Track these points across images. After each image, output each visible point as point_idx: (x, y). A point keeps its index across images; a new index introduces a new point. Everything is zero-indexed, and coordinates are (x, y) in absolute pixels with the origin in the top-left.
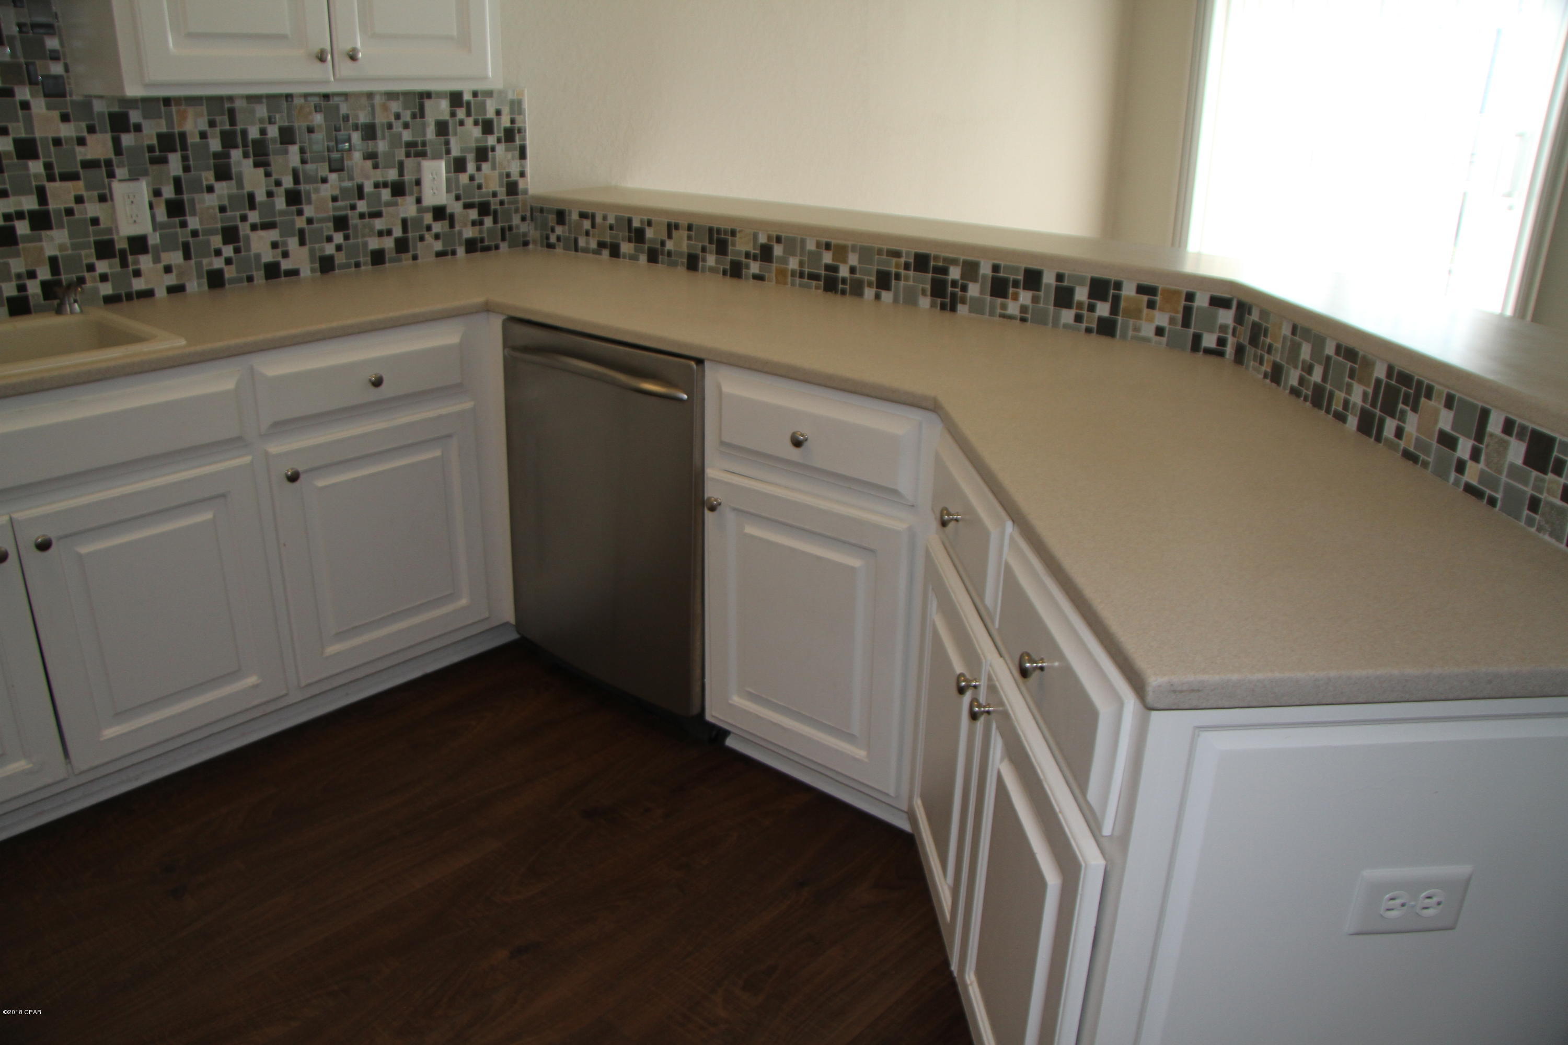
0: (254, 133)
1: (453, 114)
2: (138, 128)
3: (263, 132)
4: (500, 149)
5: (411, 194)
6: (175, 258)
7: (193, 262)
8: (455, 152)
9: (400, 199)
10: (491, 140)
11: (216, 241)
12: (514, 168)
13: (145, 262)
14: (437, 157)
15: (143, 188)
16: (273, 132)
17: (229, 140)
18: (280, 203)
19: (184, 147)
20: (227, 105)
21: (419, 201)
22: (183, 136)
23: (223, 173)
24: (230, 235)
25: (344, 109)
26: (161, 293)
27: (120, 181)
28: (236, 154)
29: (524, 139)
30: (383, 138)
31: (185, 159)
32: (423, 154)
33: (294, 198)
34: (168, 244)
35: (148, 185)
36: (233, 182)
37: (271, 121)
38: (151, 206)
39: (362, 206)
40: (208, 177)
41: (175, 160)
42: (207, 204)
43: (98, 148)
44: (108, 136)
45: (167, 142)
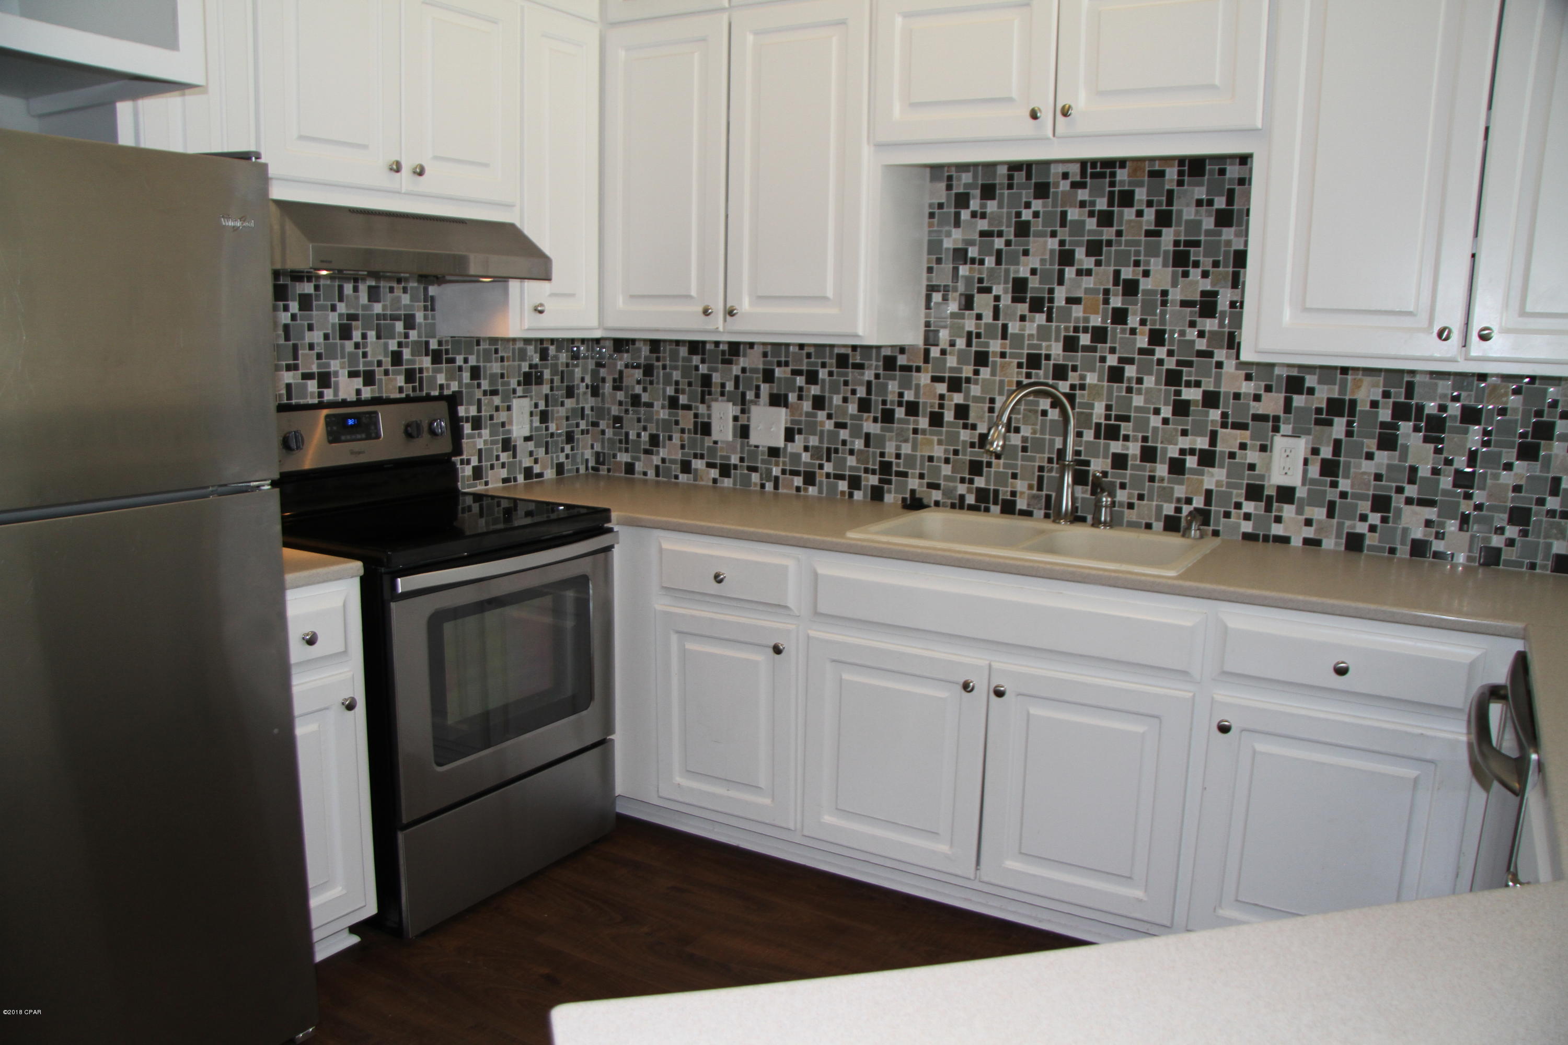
0: (1431, 407)
2: (1311, 391)
3: (1442, 408)
6: (1319, 513)
7: (1335, 521)
11: (1365, 506)
13: (1288, 511)
15: (1301, 446)
16: (1455, 409)
17: (1401, 412)
18: (1446, 482)
19: (1352, 413)
20: (1407, 378)
22: (1353, 403)
23: (1388, 442)
24: (1381, 504)
26: (1297, 542)
27: (1283, 436)
28: (1405, 427)
31: (1349, 424)
33: (1463, 481)
34: (1314, 499)
35: (1306, 443)
36: (1397, 454)
37: (1456, 397)
38: (1306, 462)
40: (1371, 444)
41: (1339, 423)
42: (1363, 470)
43: (1272, 404)
44: (1282, 396)
45: (1336, 407)
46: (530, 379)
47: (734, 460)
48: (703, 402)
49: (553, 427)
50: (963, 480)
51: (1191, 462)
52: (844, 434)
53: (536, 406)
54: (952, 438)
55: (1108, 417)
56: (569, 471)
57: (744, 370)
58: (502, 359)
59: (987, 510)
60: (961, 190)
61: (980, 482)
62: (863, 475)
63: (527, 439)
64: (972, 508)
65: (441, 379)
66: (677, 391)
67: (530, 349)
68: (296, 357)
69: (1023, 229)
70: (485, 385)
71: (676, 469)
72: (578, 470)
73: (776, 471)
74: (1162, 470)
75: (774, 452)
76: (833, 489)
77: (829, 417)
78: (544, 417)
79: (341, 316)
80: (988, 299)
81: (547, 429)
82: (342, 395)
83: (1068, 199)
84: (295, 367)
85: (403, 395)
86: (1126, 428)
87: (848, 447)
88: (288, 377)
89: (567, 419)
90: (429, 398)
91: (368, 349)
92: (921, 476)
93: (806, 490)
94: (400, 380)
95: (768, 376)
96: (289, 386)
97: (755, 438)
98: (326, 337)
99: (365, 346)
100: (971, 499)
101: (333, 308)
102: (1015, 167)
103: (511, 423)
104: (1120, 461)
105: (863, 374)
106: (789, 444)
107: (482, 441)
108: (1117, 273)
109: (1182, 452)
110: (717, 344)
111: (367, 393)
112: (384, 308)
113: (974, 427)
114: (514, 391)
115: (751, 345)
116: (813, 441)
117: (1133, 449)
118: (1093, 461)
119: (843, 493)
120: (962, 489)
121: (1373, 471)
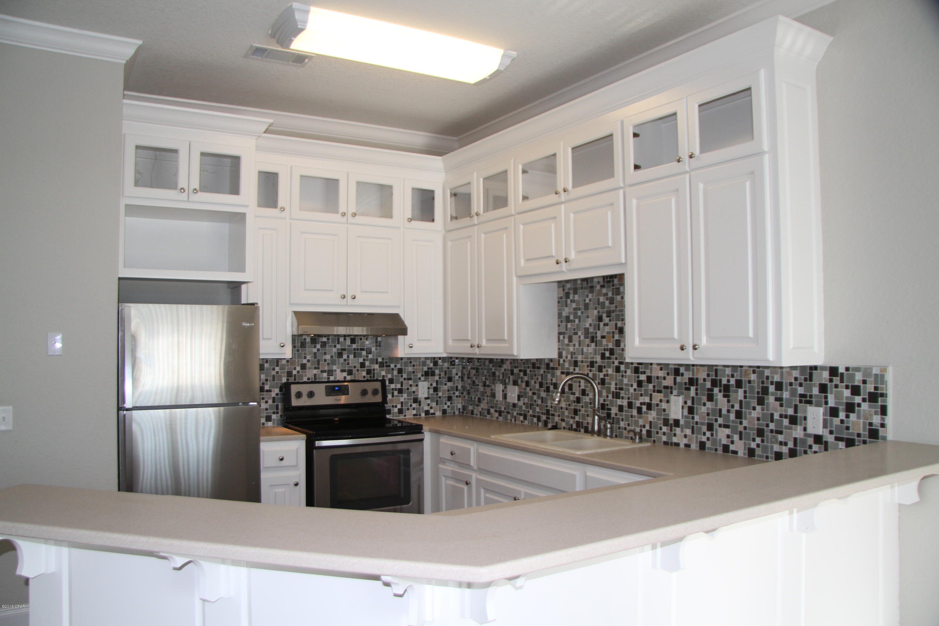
0: (724, 381)
1: (831, 381)
2: (682, 375)
3: (728, 381)
4: (865, 406)
5: (801, 425)
6: (688, 432)
7: (695, 435)
8: (832, 403)
9: (793, 426)
10: (858, 399)
11: (704, 428)
12: (876, 420)
13: (678, 430)
14: (818, 405)
15: (681, 399)
16: (733, 381)
17: (714, 383)
18: (732, 416)
19: (697, 385)
20: (715, 368)
21: (805, 429)
22: (697, 379)
23: (710, 398)
24: (710, 427)
25: (767, 373)
26: (682, 446)
27: (674, 396)
28: (716, 390)
29: (885, 401)
30: (786, 391)
31: (697, 389)
32: (810, 402)
33: (739, 415)
34: (687, 425)
35: (682, 398)
36: (714, 403)
37: (733, 376)
38: (683, 408)
39: (772, 426)
40: (704, 399)
41: (693, 388)
42: (703, 411)
43: (669, 382)
44: (673, 377)
45: (692, 382)
46: (428, 374)
47: (503, 409)
48: (493, 383)
49: (440, 394)
50: (572, 418)
51: (644, 408)
52: (535, 397)
53: (431, 385)
54: (568, 398)
55: (616, 389)
56: (449, 413)
57: (505, 370)
58: (414, 366)
59: (580, 431)
60: (567, 291)
61: (577, 418)
62: (541, 415)
63: (426, 398)
64: (575, 430)
65: (383, 373)
66: (486, 379)
67: (428, 362)
68: (318, 364)
69: (586, 307)
70: (405, 376)
71: (486, 412)
72: (454, 413)
73: (515, 414)
74: (635, 412)
75: (514, 405)
76: (532, 421)
77: (531, 390)
78: (436, 390)
79: (338, 349)
80: (577, 336)
81: (437, 394)
82: (338, 379)
83: (599, 293)
84: (318, 368)
85: (366, 379)
86: (622, 393)
87: (536, 403)
88: (315, 371)
89: (448, 391)
90: (377, 380)
91: (350, 362)
92: (559, 416)
93: (524, 422)
94: (364, 374)
95: (512, 373)
96: (315, 375)
97: (509, 400)
98: (332, 357)
99: (348, 360)
100: (574, 426)
101: (335, 346)
102: (583, 280)
103: (418, 391)
104: (621, 408)
105: (540, 371)
106: (519, 402)
107: (403, 398)
108: (616, 324)
109: (641, 404)
110: (497, 359)
111: (349, 378)
112: (357, 346)
113: (574, 394)
114: (420, 379)
115: (507, 360)
116: (526, 401)
117: (625, 403)
118: (612, 408)
119: (535, 423)
120: (571, 421)
121: (706, 411)
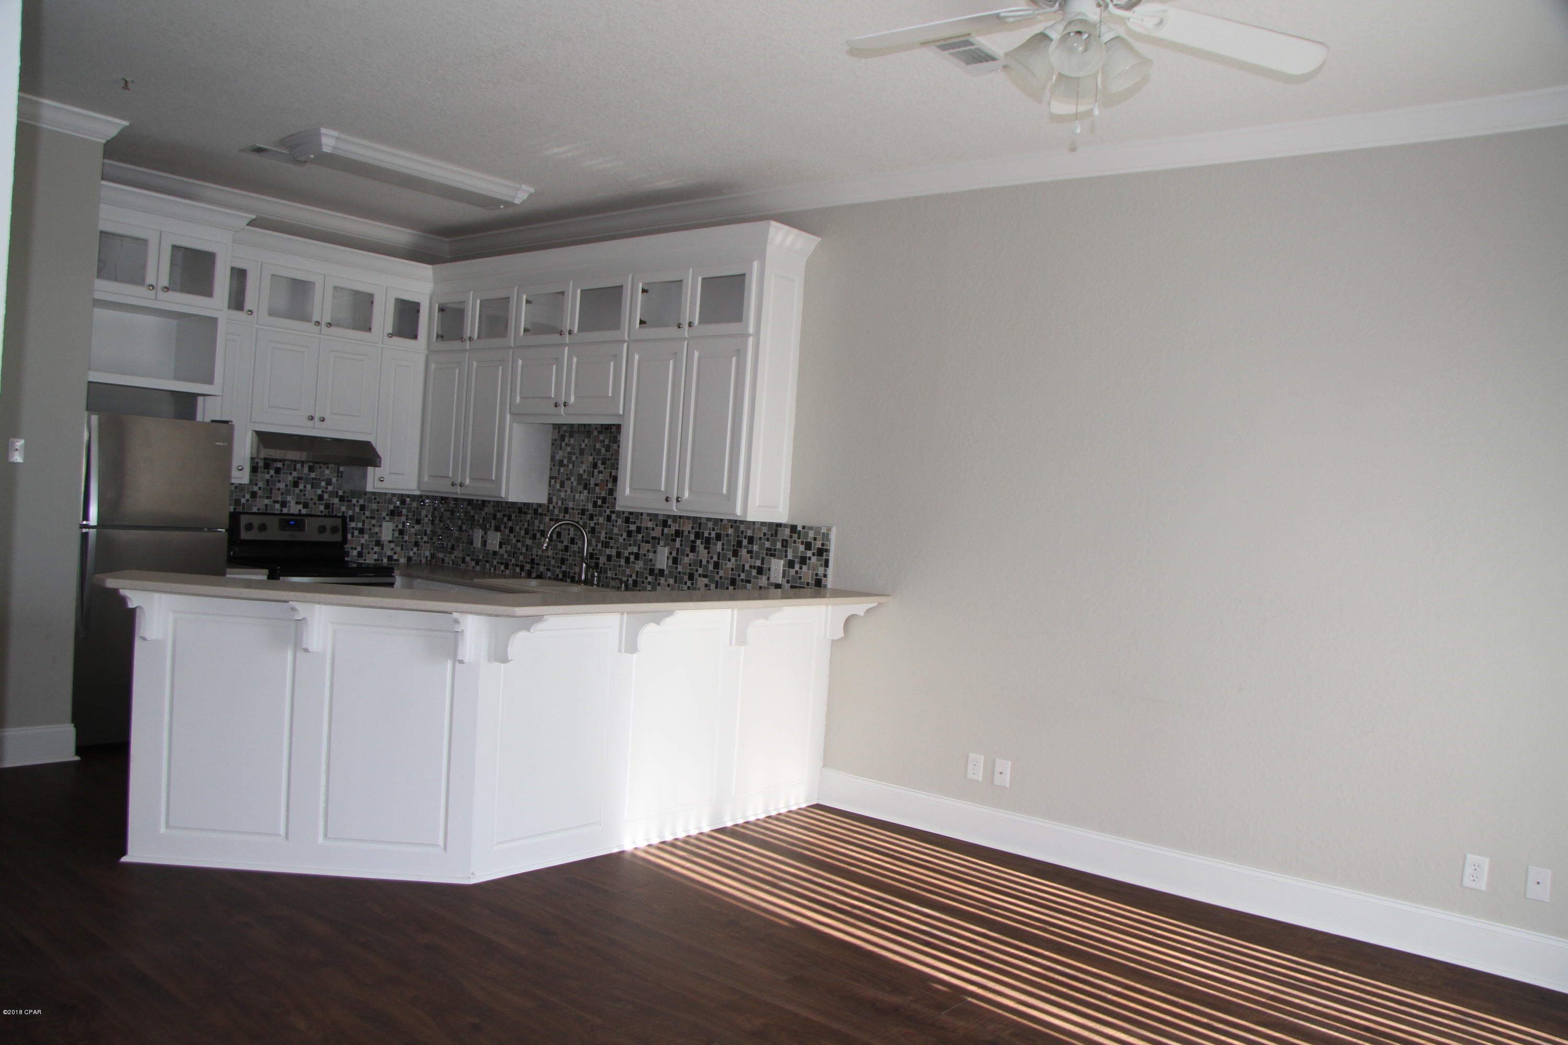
0: (706, 535)
1: (791, 537)
2: (670, 526)
3: (710, 534)
4: (814, 559)
5: (766, 575)
6: (671, 581)
7: (677, 585)
8: (790, 557)
9: (760, 576)
10: (809, 554)
11: (686, 578)
12: (821, 571)
13: (662, 580)
14: (779, 558)
15: (667, 550)
16: (713, 535)
17: (698, 536)
18: (711, 567)
19: (682, 537)
20: (699, 521)
21: (768, 579)
22: (683, 531)
23: (693, 549)
24: (691, 577)
25: (742, 528)
27: (661, 546)
28: (698, 542)
29: (828, 555)
30: (756, 544)
31: (682, 541)
32: (773, 555)
33: (716, 565)
34: (670, 575)
36: (696, 554)
37: (714, 529)
38: (668, 559)
39: (743, 576)
40: (688, 550)
41: (678, 540)
42: (685, 561)
43: (657, 533)
44: (661, 528)
45: (678, 533)
46: (394, 513)
47: (481, 557)
48: (471, 529)
49: (406, 538)
50: (558, 567)
51: (632, 558)
52: (519, 545)
53: (397, 526)
54: (556, 546)
55: (606, 538)
56: (415, 560)
57: (486, 514)
58: (378, 503)
59: (566, 581)
60: (563, 433)
61: (564, 568)
62: (525, 565)
63: (390, 542)
64: (561, 580)
65: (343, 509)
66: (462, 523)
67: (395, 499)
68: (271, 493)
69: (582, 452)
70: (367, 514)
71: (460, 561)
72: (421, 561)
73: (495, 563)
74: (623, 562)
75: (495, 553)
76: (515, 570)
77: (515, 537)
78: (401, 532)
79: (294, 477)
80: (569, 482)
81: (403, 538)
82: (291, 512)
83: (597, 440)
84: (270, 498)
85: (323, 514)
86: (612, 543)
87: (520, 551)
88: (266, 501)
89: (416, 535)
90: (336, 516)
91: (306, 493)
92: (545, 565)
93: (505, 571)
94: (322, 508)
95: (495, 517)
96: (266, 505)
97: (488, 547)
98: (286, 486)
99: (305, 491)
100: (560, 576)
101: (291, 474)
102: (580, 425)
103: (381, 533)
104: (609, 558)
105: (527, 517)
106: (501, 549)
107: (364, 540)
108: (611, 473)
109: (630, 554)
110: (478, 500)
111: (304, 511)
112: (316, 475)
113: (562, 542)
114: (384, 518)
115: (489, 502)
116: (509, 548)
117: (614, 552)
118: (601, 558)
119: (518, 573)
120: (558, 571)
121: (688, 562)
